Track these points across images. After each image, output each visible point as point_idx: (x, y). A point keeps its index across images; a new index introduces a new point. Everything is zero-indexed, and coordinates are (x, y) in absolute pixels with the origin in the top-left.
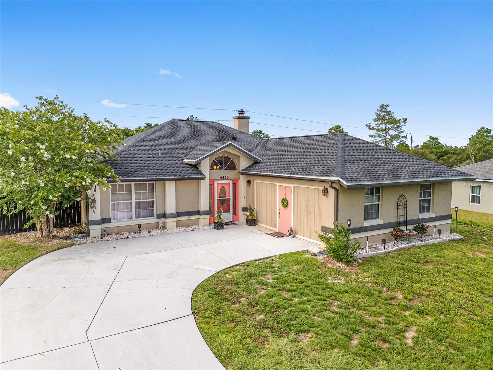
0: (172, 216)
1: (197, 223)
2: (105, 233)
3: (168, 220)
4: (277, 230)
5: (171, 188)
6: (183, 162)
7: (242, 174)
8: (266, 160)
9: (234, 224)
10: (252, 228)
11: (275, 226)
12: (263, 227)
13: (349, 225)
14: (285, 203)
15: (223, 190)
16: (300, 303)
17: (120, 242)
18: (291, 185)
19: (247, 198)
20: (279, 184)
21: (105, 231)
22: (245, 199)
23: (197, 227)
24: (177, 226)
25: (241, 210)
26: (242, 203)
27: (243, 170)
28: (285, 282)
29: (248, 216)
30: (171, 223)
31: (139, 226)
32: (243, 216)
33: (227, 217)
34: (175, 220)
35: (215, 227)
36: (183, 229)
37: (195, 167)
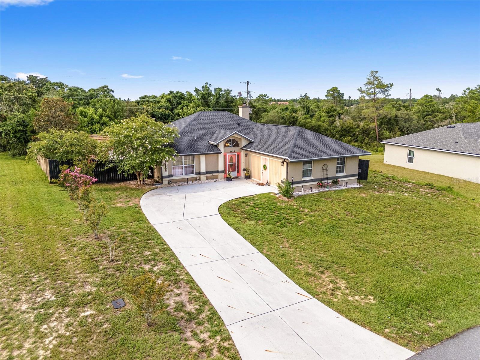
0: (204, 174)
1: (217, 177)
2: (170, 182)
3: (201, 176)
4: (261, 182)
5: (203, 159)
6: (209, 143)
7: (243, 149)
8: (257, 141)
9: (238, 178)
10: (248, 181)
11: (260, 180)
12: (254, 180)
13: (293, 180)
14: (265, 167)
15: (231, 159)
16: (262, 212)
17: (179, 187)
18: (268, 158)
19: (245, 163)
20: (262, 157)
21: (170, 181)
22: (244, 164)
23: (217, 180)
24: (207, 179)
25: (242, 170)
26: (243, 166)
27: (243, 147)
28: (258, 205)
29: (246, 174)
30: (203, 177)
31: (188, 179)
32: (243, 174)
33: (234, 174)
34: (205, 176)
35: (227, 180)
36: (210, 181)
37: (216, 146)
